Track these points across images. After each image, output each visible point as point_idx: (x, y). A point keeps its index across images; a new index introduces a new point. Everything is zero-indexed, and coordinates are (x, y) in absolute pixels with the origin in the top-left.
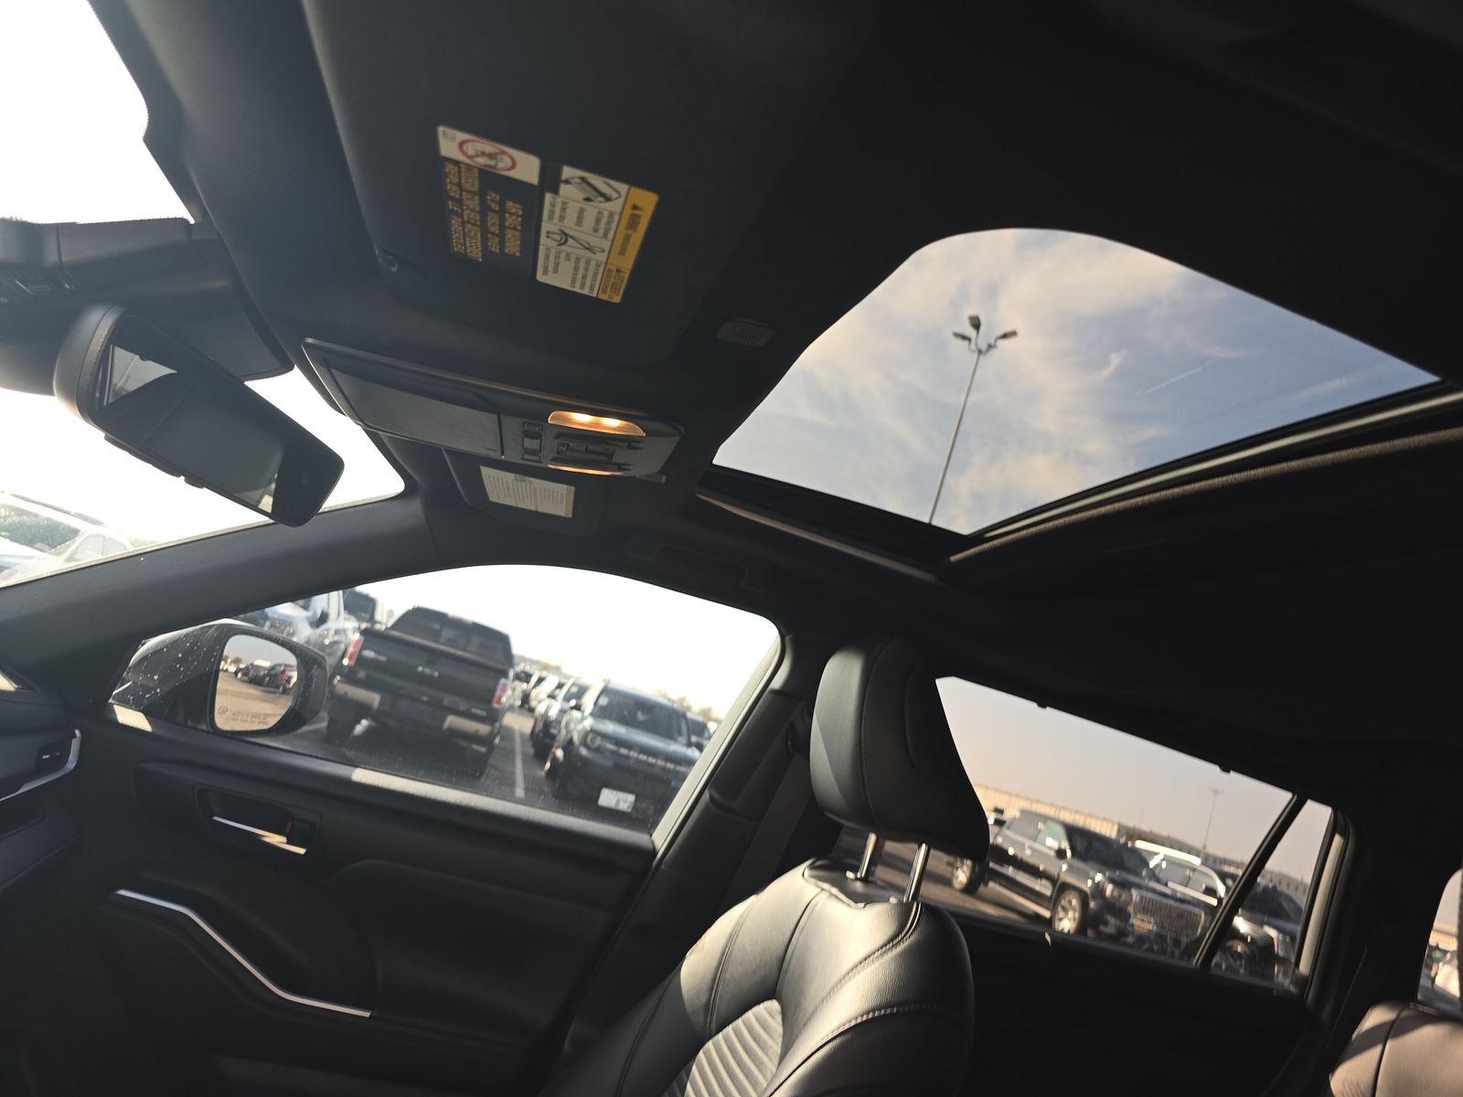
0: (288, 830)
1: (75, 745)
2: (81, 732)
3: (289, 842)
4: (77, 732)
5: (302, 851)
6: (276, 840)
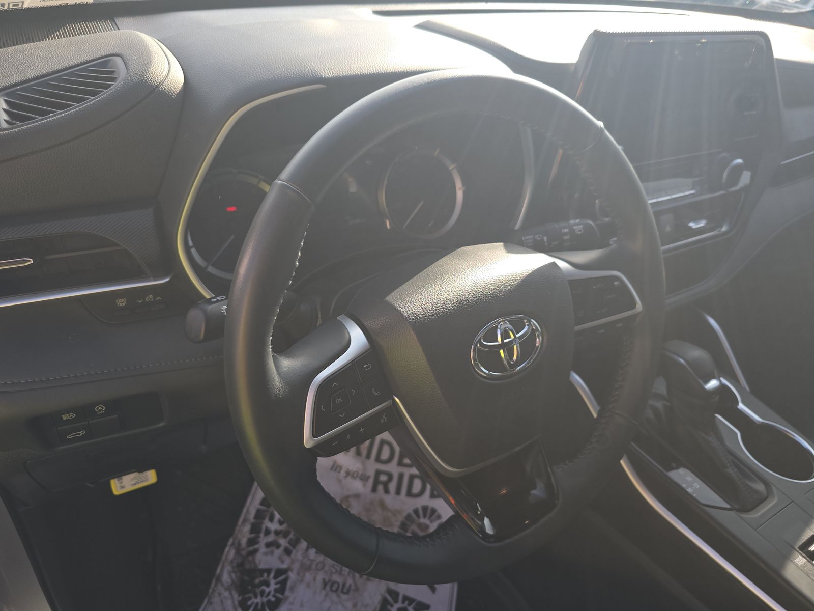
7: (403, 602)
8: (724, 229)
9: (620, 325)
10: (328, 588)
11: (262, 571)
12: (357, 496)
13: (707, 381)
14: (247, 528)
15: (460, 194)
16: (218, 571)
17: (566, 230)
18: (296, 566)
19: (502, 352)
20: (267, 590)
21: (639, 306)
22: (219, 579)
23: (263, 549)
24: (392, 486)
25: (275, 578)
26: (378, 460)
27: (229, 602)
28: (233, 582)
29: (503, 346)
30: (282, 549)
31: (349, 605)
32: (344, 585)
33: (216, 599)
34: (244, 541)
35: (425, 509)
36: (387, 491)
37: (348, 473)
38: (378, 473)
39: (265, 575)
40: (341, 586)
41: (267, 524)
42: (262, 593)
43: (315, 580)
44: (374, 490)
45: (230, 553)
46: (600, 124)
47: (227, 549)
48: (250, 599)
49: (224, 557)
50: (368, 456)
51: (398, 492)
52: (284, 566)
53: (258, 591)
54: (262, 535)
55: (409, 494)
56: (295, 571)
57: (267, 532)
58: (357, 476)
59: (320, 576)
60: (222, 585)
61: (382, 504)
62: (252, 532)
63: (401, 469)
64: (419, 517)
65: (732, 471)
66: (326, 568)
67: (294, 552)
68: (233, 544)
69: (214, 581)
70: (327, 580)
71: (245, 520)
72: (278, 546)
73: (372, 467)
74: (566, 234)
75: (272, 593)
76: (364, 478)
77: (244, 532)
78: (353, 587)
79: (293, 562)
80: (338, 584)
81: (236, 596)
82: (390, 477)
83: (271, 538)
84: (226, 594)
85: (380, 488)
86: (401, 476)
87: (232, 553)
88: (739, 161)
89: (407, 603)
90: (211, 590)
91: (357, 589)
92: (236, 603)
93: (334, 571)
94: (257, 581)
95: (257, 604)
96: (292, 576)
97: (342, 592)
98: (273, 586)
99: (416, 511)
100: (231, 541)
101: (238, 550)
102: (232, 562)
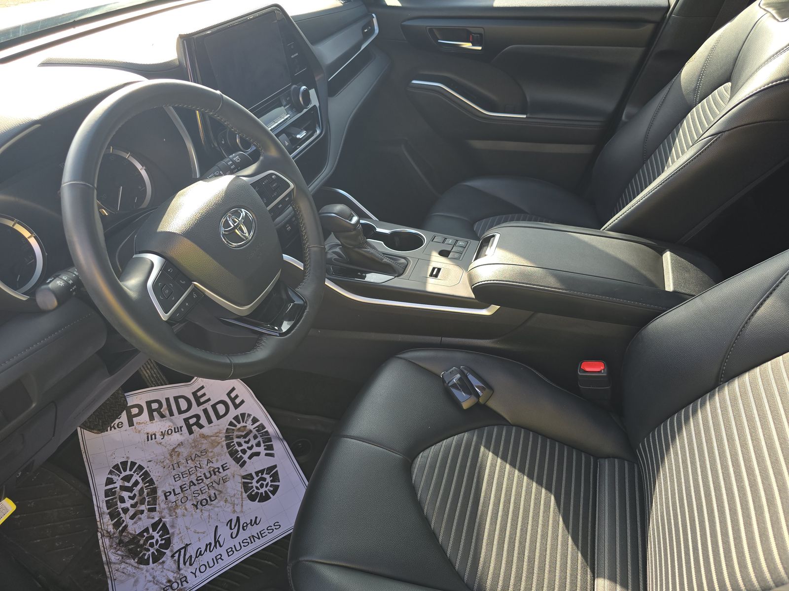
0: (471, 40)
1: (375, 21)
2: (375, 15)
3: (473, 45)
4: (373, 15)
5: (480, 48)
6: (468, 45)
7: (257, 476)
8: (318, 132)
9: (288, 199)
10: (199, 506)
11: (141, 534)
12: (181, 444)
13: (351, 220)
14: (107, 518)
15: (144, 173)
16: (104, 559)
17: (231, 162)
18: (166, 513)
19: (236, 231)
20: (154, 541)
21: (292, 185)
22: (109, 563)
23: (130, 522)
24: (203, 421)
25: (154, 531)
26: (180, 412)
27: (130, 568)
28: (122, 556)
29: (235, 227)
30: (146, 511)
31: (222, 503)
32: (210, 497)
33: (117, 575)
34: (111, 528)
35: (236, 418)
36: (201, 427)
37: (163, 434)
38: (186, 420)
39: (145, 534)
40: (208, 499)
41: (120, 506)
42: (152, 545)
43: (186, 509)
44: (191, 432)
45: (104, 542)
46: (218, 92)
47: (100, 542)
48: (145, 554)
49: (102, 548)
50: (172, 414)
51: (210, 421)
52: (157, 519)
53: (147, 546)
54: (122, 515)
55: (219, 417)
56: (167, 516)
57: (125, 511)
58: (172, 432)
59: (189, 505)
60: (115, 563)
61: (203, 436)
62: (112, 518)
63: (202, 407)
64: (235, 426)
65: (386, 260)
66: (190, 498)
67: (157, 507)
68: (103, 536)
69: (106, 567)
70: (195, 503)
71: (101, 515)
72: (142, 512)
73: (179, 420)
74: (231, 165)
75: (159, 539)
76: (178, 430)
77: (106, 523)
78: (217, 493)
79: (161, 512)
80: (205, 499)
81: (132, 561)
82: (198, 417)
83: (132, 511)
84: (123, 565)
85: (195, 428)
86: (205, 411)
87: (107, 541)
88: (304, 87)
89: (260, 474)
90: (108, 574)
91: (221, 492)
92: (136, 565)
93: (196, 495)
94: (142, 542)
95: (153, 553)
96: (167, 520)
97: (211, 501)
98: (156, 536)
99: (231, 424)
100: (99, 534)
101: (110, 537)
102: (111, 546)
